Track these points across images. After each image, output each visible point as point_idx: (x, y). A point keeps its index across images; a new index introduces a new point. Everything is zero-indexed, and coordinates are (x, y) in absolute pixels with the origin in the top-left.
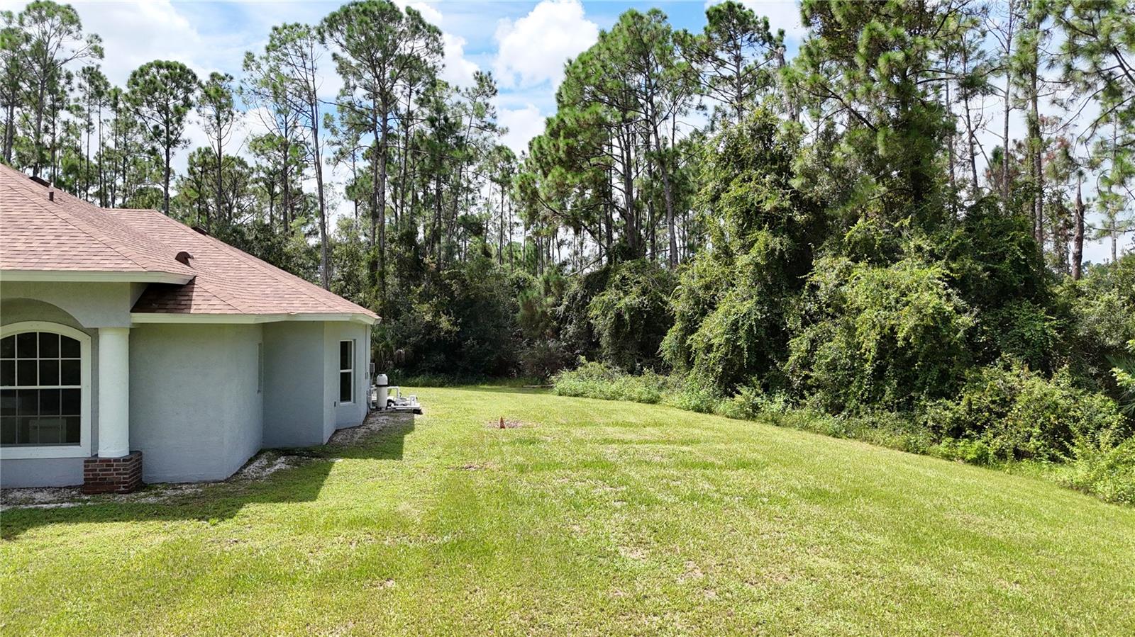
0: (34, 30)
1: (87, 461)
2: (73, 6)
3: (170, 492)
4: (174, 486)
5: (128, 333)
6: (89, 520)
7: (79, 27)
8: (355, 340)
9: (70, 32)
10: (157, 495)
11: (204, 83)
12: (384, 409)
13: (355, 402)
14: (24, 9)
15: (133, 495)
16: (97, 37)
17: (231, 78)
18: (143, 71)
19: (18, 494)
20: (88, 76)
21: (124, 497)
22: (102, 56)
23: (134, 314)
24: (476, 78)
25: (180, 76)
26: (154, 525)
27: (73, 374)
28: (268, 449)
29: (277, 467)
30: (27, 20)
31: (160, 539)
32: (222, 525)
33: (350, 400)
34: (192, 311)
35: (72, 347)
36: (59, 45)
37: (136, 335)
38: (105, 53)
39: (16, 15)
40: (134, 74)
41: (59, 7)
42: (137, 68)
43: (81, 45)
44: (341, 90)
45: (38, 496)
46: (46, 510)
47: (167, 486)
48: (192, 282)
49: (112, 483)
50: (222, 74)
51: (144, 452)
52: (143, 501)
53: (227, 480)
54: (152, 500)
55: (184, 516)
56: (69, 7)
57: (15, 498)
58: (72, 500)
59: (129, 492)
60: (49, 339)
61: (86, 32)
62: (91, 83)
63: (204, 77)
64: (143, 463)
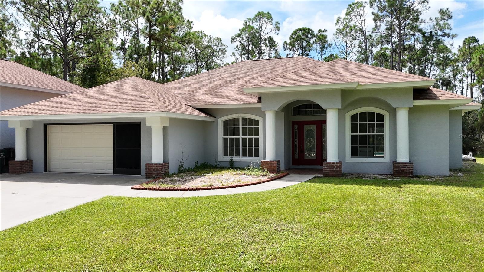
5: (409, 110)
9: (270, 22)
17: (326, 31)
20: (269, 40)
24: (440, 12)
35: (380, 117)
44: (373, 29)
49: (406, 173)
59: (413, 177)
60: (371, 114)
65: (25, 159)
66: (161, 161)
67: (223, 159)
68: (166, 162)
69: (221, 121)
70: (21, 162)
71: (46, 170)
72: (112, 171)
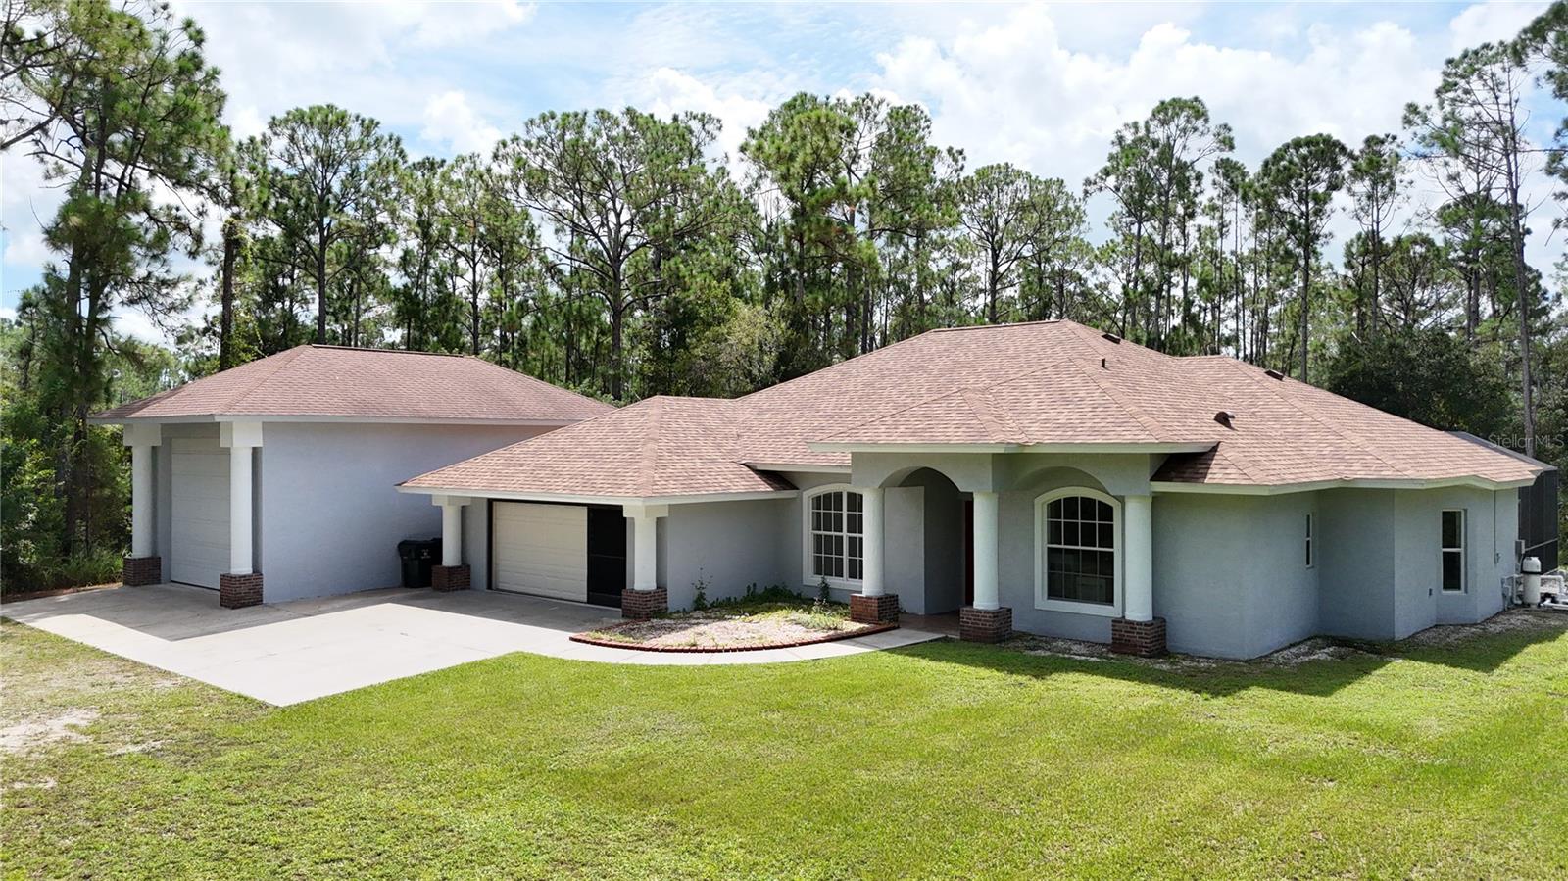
0: (1159, 134)
1: (1116, 621)
2: (1200, 98)
3: (1186, 663)
4: (1192, 658)
5: (1151, 499)
6: (1103, 675)
7: (1207, 121)
8: (1466, 510)
9: (1195, 130)
10: (1172, 664)
11: (1357, 153)
12: (1534, 607)
13: (1466, 591)
14: (1149, 114)
15: (1152, 660)
16: (1226, 126)
17: (1393, 139)
18: (1277, 157)
19: (1060, 643)
20: (1221, 171)
21: (1143, 661)
22: (1232, 148)
23: (1153, 483)
25: (1325, 150)
26: (1153, 688)
27: (1107, 537)
28: (1323, 635)
29: (1316, 657)
30: (1154, 124)
31: (1148, 702)
32: (1214, 701)
33: (1459, 588)
34: (1206, 481)
35: (1107, 512)
36: (1184, 147)
37: (1158, 500)
38: (1235, 143)
39: (1141, 125)
40: (1266, 163)
41: (1186, 101)
42: (1268, 155)
43: (1209, 141)
45: (1075, 648)
46: (1076, 661)
47: (1187, 656)
48: (1215, 449)
49: (1135, 645)
50: (1382, 136)
51: (1167, 620)
52: (1158, 667)
53: (1248, 662)
54: (1165, 667)
55: (1182, 686)
56: (1196, 99)
57: (1056, 647)
58: (1100, 656)
59: (1150, 657)
60: (1088, 503)
61: (1213, 125)
62: (1226, 176)
63: (1356, 145)
64: (1168, 630)
65: (459, 564)
66: (653, 586)
67: (811, 579)
68: (661, 587)
69: (808, 495)
70: (450, 569)
71: (490, 586)
72: (584, 597)
